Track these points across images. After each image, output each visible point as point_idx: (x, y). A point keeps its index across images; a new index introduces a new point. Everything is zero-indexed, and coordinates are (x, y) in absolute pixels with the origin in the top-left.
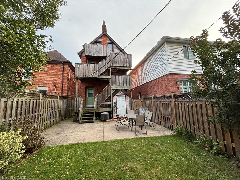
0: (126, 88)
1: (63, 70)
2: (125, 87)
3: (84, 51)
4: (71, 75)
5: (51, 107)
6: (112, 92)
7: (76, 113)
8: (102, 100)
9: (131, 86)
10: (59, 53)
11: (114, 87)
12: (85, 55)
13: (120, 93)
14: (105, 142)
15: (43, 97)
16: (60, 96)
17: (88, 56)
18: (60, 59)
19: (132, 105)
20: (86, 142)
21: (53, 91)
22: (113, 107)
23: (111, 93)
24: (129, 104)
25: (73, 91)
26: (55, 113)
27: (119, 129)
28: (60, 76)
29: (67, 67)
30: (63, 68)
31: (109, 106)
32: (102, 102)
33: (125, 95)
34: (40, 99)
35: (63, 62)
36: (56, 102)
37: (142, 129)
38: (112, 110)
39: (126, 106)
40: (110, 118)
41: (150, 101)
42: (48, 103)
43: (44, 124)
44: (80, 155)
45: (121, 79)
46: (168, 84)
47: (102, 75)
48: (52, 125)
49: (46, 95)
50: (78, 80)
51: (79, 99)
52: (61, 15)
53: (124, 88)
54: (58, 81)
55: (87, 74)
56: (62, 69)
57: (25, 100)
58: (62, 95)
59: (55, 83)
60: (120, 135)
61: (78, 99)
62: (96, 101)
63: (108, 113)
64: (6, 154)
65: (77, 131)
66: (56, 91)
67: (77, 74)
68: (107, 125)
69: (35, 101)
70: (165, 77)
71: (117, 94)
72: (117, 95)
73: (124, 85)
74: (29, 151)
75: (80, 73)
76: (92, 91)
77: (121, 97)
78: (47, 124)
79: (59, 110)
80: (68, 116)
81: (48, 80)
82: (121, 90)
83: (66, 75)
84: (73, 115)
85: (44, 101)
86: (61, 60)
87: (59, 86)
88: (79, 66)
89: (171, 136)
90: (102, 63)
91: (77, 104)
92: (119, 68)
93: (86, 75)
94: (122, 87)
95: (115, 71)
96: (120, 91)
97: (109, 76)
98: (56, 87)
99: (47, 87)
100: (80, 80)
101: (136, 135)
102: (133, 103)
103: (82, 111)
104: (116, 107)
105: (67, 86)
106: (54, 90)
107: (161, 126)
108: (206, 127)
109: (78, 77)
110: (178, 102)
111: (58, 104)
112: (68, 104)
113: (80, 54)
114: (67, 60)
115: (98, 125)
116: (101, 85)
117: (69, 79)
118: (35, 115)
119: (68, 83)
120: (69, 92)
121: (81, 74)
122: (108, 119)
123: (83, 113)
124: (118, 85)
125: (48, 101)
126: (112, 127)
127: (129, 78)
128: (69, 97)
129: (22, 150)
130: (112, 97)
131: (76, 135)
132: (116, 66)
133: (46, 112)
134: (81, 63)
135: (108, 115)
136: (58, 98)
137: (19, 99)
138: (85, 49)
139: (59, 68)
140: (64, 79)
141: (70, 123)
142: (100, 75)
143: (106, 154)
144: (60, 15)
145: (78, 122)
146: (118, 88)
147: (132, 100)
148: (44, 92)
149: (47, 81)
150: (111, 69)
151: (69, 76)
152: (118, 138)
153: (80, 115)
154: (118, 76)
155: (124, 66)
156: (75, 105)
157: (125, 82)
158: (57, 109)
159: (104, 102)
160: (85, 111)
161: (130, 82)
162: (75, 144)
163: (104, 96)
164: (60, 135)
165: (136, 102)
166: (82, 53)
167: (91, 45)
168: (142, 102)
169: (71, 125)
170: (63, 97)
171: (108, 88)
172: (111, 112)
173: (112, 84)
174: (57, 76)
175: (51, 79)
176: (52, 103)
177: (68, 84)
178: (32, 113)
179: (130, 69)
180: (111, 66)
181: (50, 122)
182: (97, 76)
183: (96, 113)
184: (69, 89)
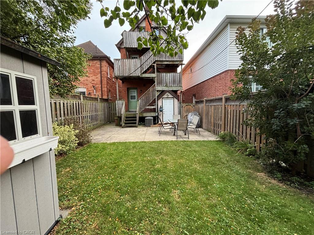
0: (175, 89)
1: (101, 67)
2: (173, 88)
3: (123, 42)
4: (110, 74)
5: (93, 111)
6: (157, 94)
7: (118, 117)
8: (146, 103)
9: (182, 87)
10: (94, 45)
11: (160, 88)
12: (125, 48)
13: (167, 95)
14: (145, 142)
15: (84, 99)
16: (100, 98)
17: (129, 48)
18: (96, 53)
19: (181, 110)
20: (128, 141)
21: (92, 93)
22: (159, 111)
23: (156, 96)
24: (177, 108)
25: (114, 92)
26: (97, 116)
27: (160, 133)
28: (98, 75)
29: (104, 63)
30: (101, 64)
31: (154, 110)
32: (145, 105)
33: (172, 98)
34: (82, 101)
35: (100, 58)
36: (96, 105)
37: (185, 134)
38: (157, 114)
39: (174, 111)
40: (155, 124)
41: (202, 105)
42: (89, 105)
43: (88, 126)
44: (121, 149)
45: (168, 77)
46: (227, 83)
47: (145, 73)
48: (95, 128)
49: (86, 97)
50: (118, 79)
51: (121, 101)
52: (93, 4)
53: (172, 90)
54: (96, 81)
55: (127, 72)
56: (99, 66)
57: (69, 102)
58: (102, 97)
59: (94, 84)
60: (161, 138)
61: (119, 101)
62: (140, 104)
63: (153, 118)
64: (66, 142)
65: (119, 134)
66: (96, 93)
67: (117, 72)
68: (150, 130)
69: (77, 102)
70: (223, 74)
71: (163, 96)
72: (163, 98)
73: (172, 86)
74: (80, 144)
75: (119, 71)
76: (134, 93)
77: (168, 100)
78: (91, 126)
79: (100, 114)
80: (111, 120)
81: (86, 80)
82: (169, 92)
83: (104, 74)
84: (115, 118)
85: (85, 104)
86: (97, 55)
87: (98, 87)
88: (119, 62)
89: (214, 141)
90: (144, 57)
91: (119, 107)
92: (166, 63)
93: (126, 74)
94: (169, 88)
95: (163, 67)
96: (167, 93)
97: (154, 74)
98: (95, 88)
99: (86, 89)
100: (121, 79)
101: (177, 139)
102: (182, 107)
103: (124, 115)
104: (162, 112)
105: (107, 87)
106: (93, 91)
107: (210, 133)
108: (248, 131)
109: (118, 76)
110: (228, 105)
111: (98, 107)
112: (109, 108)
113: (119, 46)
114: (104, 54)
115: (141, 129)
116: (144, 85)
117: (108, 78)
118: (79, 117)
119: (108, 83)
120: (110, 94)
121: (121, 73)
122: (153, 124)
123: (126, 117)
124: (165, 85)
125: (89, 104)
126: (155, 132)
127: (178, 77)
128: (110, 99)
129: (76, 141)
130: (157, 100)
131: (119, 136)
132: (162, 61)
133: (89, 114)
134: (120, 58)
135: (153, 120)
136: (98, 101)
137: (61, 100)
138: (124, 40)
139: (96, 65)
140: (102, 78)
141: (112, 127)
142: (143, 73)
143: (143, 149)
144: (91, 5)
145: (121, 127)
146: (164, 89)
147: (182, 103)
148: (84, 93)
149: (84, 81)
150: (157, 64)
151: (108, 75)
152: (158, 140)
153: (123, 119)
154: (165, 74)
155: (173, 60)
156: (117, 109)
157: (174, 82)
158: (99, 112)
159: (148, 106)
160: (127, 115)
161: (180, 81)
162: (117, 143)
163: (147, 99)
164: (104, 136)
165: (186, 107)
166: (121, 45)
167: (131, 32)
168: (194, 106)
169: (114, 129)
170: (104, 99)
171: (153, 89)
172: (157, 117)
173: (157, 84)
174: (95, 75)
175: (88, 79)
176: (92, 105)
177: (107, 85)
178: (77, 115)
179: (180, 63)
180: (156, 61)
181: (93, 125)
182: (139, 75)
183: (139, 117)
184: (110, 90)
